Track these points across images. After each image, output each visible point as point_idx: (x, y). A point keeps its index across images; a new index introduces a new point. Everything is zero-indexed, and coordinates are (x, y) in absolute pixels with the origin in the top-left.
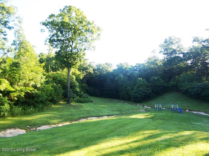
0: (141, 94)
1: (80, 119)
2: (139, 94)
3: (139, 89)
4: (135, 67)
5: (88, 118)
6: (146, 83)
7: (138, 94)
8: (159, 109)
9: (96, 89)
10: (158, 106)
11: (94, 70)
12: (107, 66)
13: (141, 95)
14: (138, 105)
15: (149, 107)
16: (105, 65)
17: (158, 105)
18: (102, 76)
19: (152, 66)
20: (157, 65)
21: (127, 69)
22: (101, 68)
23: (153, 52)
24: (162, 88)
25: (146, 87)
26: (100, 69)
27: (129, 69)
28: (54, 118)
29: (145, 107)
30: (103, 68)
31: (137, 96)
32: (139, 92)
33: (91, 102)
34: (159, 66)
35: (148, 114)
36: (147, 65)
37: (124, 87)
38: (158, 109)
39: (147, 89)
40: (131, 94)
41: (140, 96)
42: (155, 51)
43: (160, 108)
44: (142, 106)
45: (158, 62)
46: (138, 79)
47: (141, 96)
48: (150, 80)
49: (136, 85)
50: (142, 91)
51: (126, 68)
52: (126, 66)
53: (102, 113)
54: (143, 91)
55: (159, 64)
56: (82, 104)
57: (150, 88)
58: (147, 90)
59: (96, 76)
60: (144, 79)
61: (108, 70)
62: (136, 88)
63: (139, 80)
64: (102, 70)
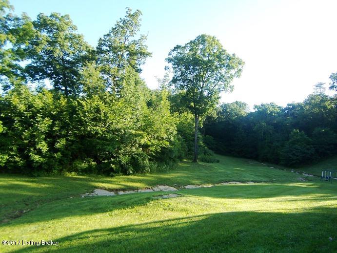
0: (296, 154)
1: (220, 182)
2: (294, 154)
3: (294, 147)
4: (286, 109)
5: (231, 182)
6: (306, 137)
7: (292, 155)
8: (327, 178)
9: (220, 143)
10: (327, 175)
11: (218, 114)
12: (238, 106)
13: (297, 156)
14: (292, 171)
15: (310, 176)
16: (236, 105)
17: (327, 172)
18: (231, 122)
19: (316, 110)
20: (325, 108)
21: (273, 114)
22: (228, 110)
23: (320, 85)
24: (332, 146)
25: (305, 145)
26: (228, 112)
27: (278, 113)
28: (194, 178)
29: (304, 174)
30: (232, 110)
31: (291, 157)
32: (294, 152)
33: (218, 162)
34: (329, 110)
35: (312, 184)
36: (307, 107)
37: (266, 141)
38: (325, 179)
39: (308, 147)
40: (281, 153)
41: (295, 157)
42: (322, 85)
43: (330, 177)
44: (298, 173)
45: (327, 103)
46: (292, 131)
47: (298, 158)
48: (313, 134)
49: (288, 140)
50: (299, 150)
51: (272, 112)
52: (271, 109)
53: (244, 177)
54: (301, 151)
55: (329, 107)
56: (211, 164)
57: (312, 146)
58: (308, 149)
59: (221, 123)
60: (303, 131)
61: (240, 113)
62: (289, 144)
63: (295, 133)
64: (231, 114)
